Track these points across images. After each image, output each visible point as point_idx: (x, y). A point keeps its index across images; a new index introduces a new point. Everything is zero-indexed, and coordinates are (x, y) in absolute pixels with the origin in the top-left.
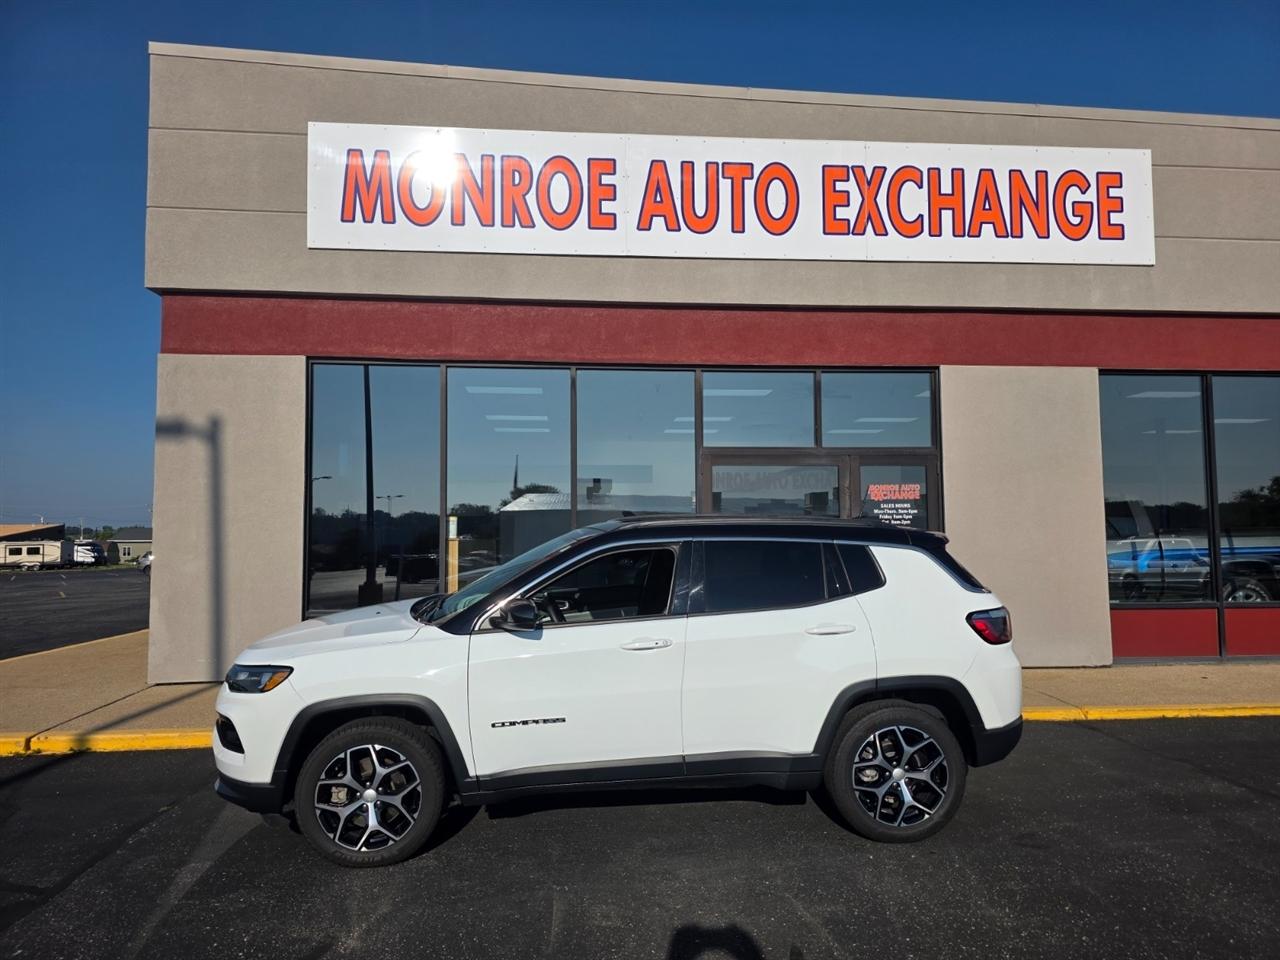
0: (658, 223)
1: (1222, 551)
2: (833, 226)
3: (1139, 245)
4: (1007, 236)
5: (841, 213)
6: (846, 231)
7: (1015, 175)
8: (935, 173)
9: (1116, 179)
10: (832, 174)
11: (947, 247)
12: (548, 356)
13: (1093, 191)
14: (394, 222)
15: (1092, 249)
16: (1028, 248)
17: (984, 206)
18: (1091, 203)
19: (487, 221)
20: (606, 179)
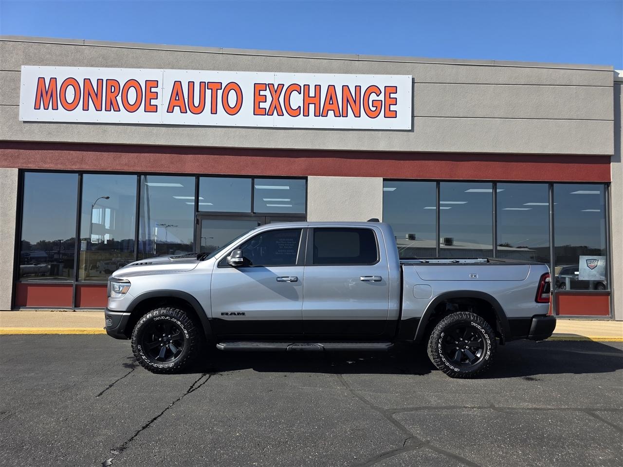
0: (177, 109)
2: (258, 111)
3: (403, 121)
4: (340, 116)
5: (262, 105)
6: (264, 114)
7: (345, 88)
8: (307, 87)
9: (395, 89)
10: (258, 88)
11: (312, 121)
12: (126, 169)
13: (382, 95)
14: (57, 109)
15: (382, 122)
16: (350, 121)
17: (330, 102)
18: (382, 101)
19: (99, 109)
20: (153, 90)
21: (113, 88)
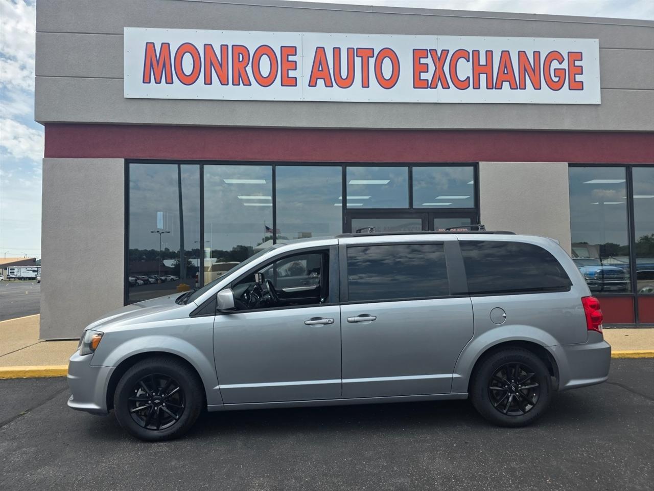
0: (321, 82)
1: (637, 266)
2: (419, 84)
3: (591, 94)
4: (517, 89)
5: (424, 76)
6: (427, 87)
8: (476, 53)
9: (579, 56)
10: (418, 54)
11: (483, 95)
13: (566, 62)
14: (172, 83)
15: (565, 96)
16: (528, 95)
17: (504, 71)
18: (565, 70)
19: (224, 83)
20: (291, 58)
21: (241, 56)
